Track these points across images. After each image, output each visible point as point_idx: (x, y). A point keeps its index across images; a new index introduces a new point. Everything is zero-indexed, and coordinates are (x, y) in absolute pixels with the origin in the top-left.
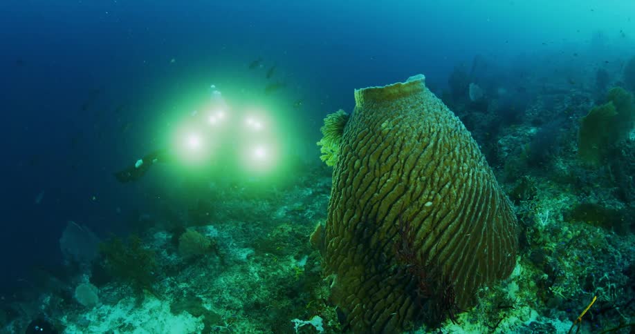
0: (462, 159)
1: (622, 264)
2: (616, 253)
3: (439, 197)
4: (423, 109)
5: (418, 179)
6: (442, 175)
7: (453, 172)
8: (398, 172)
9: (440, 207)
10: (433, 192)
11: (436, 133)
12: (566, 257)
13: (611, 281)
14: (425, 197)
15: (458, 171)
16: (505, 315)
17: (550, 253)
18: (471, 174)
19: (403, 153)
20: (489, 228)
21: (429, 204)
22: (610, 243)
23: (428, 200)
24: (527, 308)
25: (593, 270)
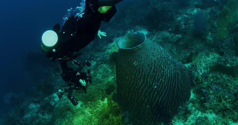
0: (164, 68)
1: (233, 91)
2: (231, 87)
3: (159, 84)
4: (148, 53)
5: (151, 80)
6: (158, 77)
7: (162, 74)
8: (143, 79)
9: (159, 87)
10: (156, 83)
11: (154, 62)
12: (211, 89)
13: (229, 99)
14: (154, 85)
15: (163, 73)
16: (189, 116)
17: (204, 88)
18: (168, 72)
19: (143, 73)
20: (178, 87)
21: (156, 87)
22: (229, 82)
23: (155, 86)
24: (197, 111)
25: (221, 94)
